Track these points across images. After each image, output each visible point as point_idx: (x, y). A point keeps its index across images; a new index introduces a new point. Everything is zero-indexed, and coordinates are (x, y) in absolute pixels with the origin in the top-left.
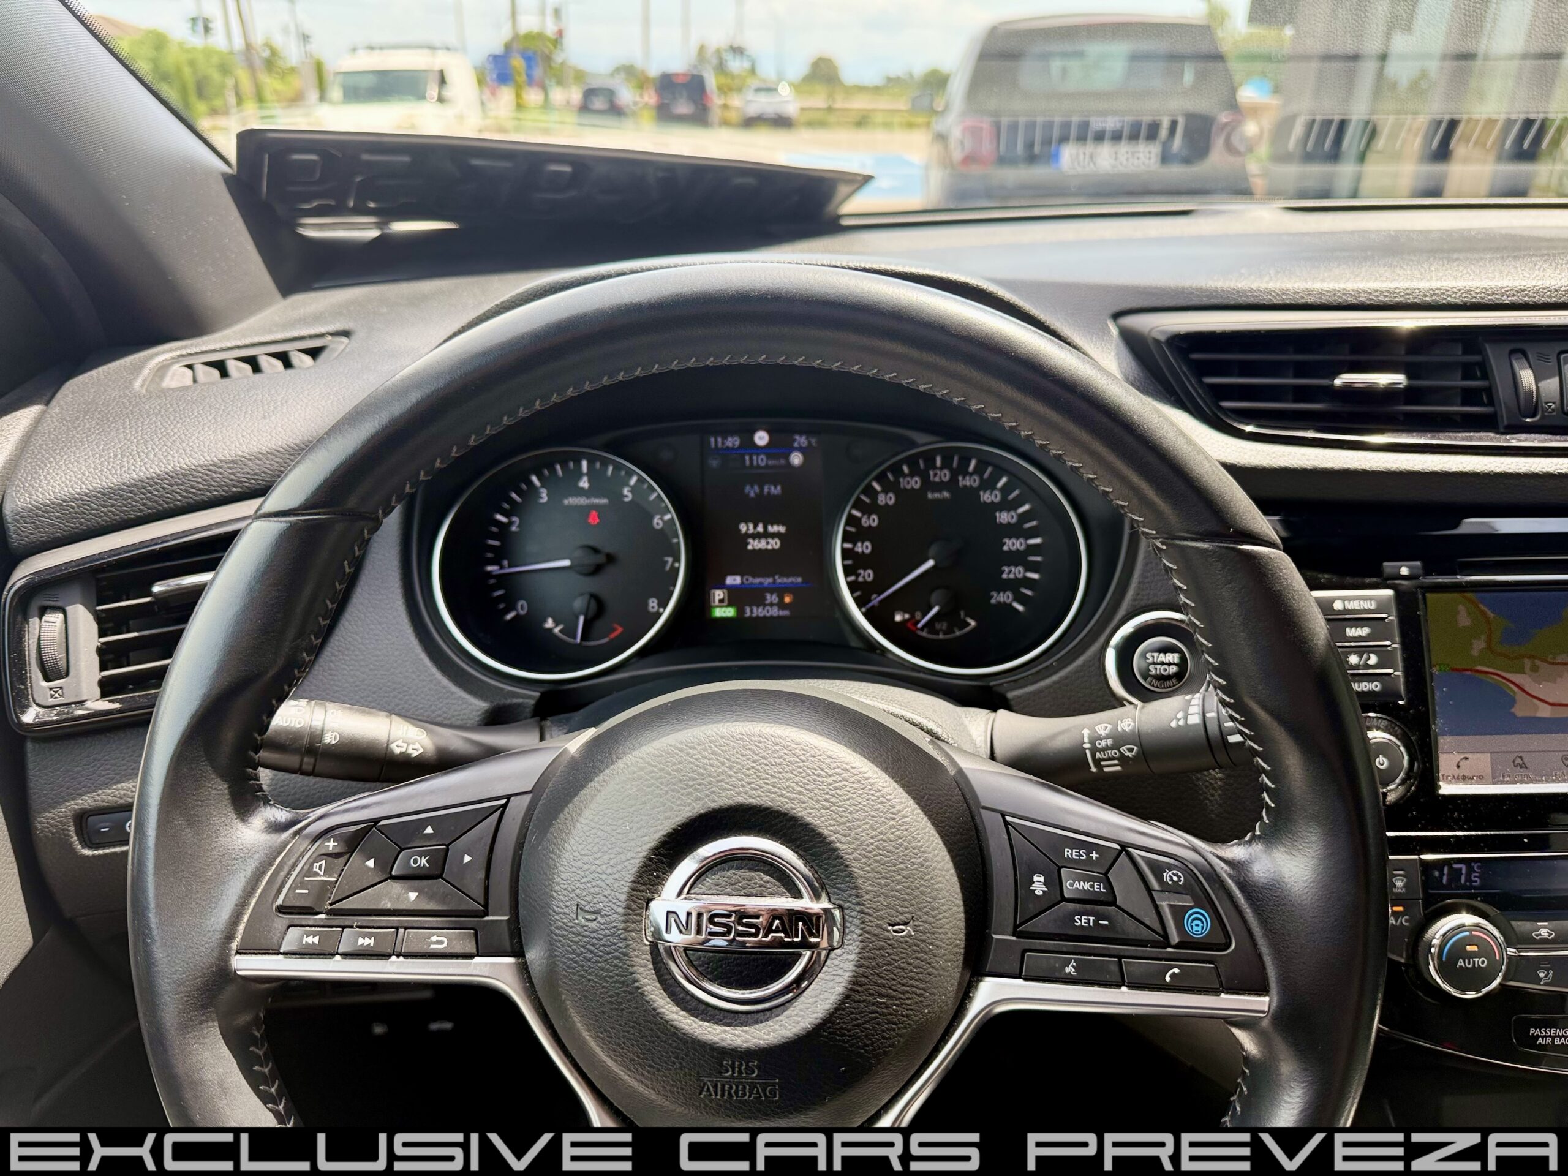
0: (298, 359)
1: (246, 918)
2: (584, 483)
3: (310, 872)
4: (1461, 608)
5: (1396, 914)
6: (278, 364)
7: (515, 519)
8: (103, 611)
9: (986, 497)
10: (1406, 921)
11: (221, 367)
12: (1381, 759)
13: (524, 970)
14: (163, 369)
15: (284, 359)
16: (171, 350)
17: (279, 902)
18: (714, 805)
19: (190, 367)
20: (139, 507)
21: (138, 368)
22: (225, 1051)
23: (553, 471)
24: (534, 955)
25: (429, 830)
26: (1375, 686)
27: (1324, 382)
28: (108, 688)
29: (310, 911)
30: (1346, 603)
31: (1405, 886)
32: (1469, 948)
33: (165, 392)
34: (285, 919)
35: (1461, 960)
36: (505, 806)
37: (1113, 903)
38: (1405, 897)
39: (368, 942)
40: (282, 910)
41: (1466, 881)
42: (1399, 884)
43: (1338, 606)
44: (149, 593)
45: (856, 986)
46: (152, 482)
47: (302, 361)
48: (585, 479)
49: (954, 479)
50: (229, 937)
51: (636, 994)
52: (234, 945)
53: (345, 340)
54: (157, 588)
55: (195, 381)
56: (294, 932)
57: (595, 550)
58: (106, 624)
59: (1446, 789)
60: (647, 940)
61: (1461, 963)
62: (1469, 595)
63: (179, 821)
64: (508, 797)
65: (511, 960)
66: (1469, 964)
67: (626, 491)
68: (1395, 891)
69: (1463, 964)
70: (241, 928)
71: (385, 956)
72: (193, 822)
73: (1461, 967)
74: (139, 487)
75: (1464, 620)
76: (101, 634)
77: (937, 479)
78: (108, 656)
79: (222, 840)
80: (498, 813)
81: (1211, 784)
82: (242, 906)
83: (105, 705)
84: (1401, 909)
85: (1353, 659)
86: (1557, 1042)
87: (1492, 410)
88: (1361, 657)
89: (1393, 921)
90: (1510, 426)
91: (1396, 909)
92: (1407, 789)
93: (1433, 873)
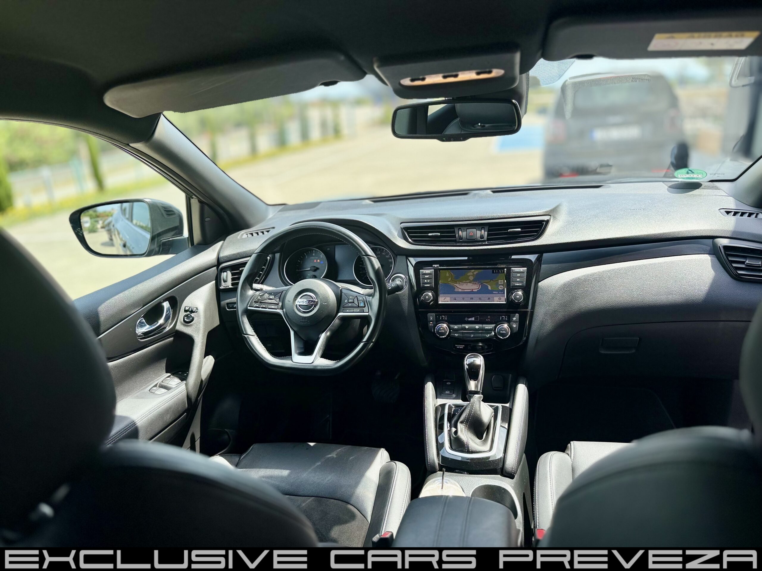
0: (265, 233)
1: (250, 303)
2: (314, 255)
3: (258, 298)
4: (447, 273)
6: (262, 234)
7: (301, 261)
8: (233, 273)
9: (387, 257)
10: (432, 326)
11: (252, 234)
12: (427, 297)
13: (283, 311)
14: (242, 235)
15: (263, 233)
16: (244, 231)
17: (254, 301)
18: (304, 288)
19: (247, 234)
20: (238, 256)
21: (238, 235)
22: (247, 319)
23: (308, 252)
24: (284, 310)
25: (273, 294)
26: (429, 285)
27: (427, 235)
28: (232, 284)
29: (257, 302)
30: (426, 272)
31: (432, 319)
32: (441, 329)
33: (243, 239)
34: (255, 303)
36: (282, 292)
37: (354, 303)
38: (432, 321)
39: (264, 306)
40: (254, 302)
41: (444, 318)
42: (431, 318)
43: (424, 272)
44: (239, 270)
45: (319, 309)
46: (241, 253)
47: (266, 233)
48: (314, 254)
49: (381, 253)
50: (248, 305)
51: (294, 310)
52: (248, 306)
53: (273, 229)
54: (240, 269)
55: (248, 237)
56: (255, 305)
57: (315, 267)
58: (233, 274)
59: (440, 303)
60: (295, 305)
61: (440, 331)
62: (449, 271)
63: (243, 290)
64: (283, 291)
65: (282, 310)
67: (321, 256)
70: (249, 304)
71: (266, 308)
72: (244, 291)
74: (238, 254)
75: (448, 275)
76: (232, 276)
77: (378, 253)
78: (233, 279)
79: (248, 293)
80: (281, 293)
82: (249, 301)
83: (232, 287)
84: (432, 323)
85: (426, 281)
86: (460, 347)
87: (455, 239)
88: (427, 280)
89: (430, 325)
90: (458, 242)
91: (431, 323)
92: (433, 302)
93: (438, 317)
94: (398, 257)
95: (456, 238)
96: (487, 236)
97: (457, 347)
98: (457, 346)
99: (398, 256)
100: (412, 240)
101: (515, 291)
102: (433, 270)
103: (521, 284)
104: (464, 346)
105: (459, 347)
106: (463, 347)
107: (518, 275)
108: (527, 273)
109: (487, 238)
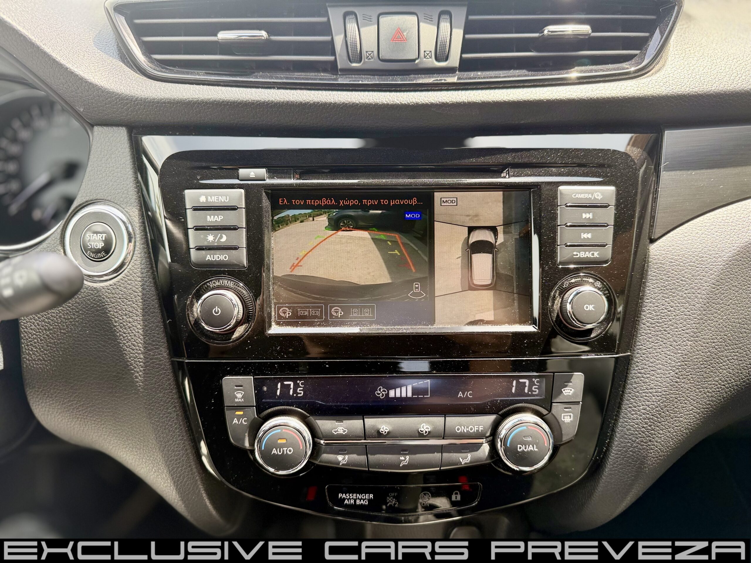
5: (239, 417)
10: (245, 421)
12: (217, 309)
26: (224, 258)
27: (211, 37)
30: (209, 198)
31: (242, 398)
32: (280, 440)
35: (274, 449)
38: (244, 405)
41: (293, 394)
42: (239, 395)
43: (203, 199)
61: (274, 451)
66: (280, 452)
68: (236, 400)
69: (276, 452)
73: (274, 454)
81: (124, 326)
84: (241, 413)
85: (211, 238)
86: (358, 502)
87: (332, 58)
88: (215, 237)
89: (235, 421)
90: (342, 70)
91: (237, 413)
92: (246, 331)
93: (265, 389)
94: (95, 133)
95: (333, 53)
96: (463, 51)
97: (346, 502)
98: (344, 499)
99: (96, 128)
100: (152, 60)
101: (573, 281)
102: (242, 191)
103: (596, 255)
104: (371, 496)
105: (352, 502)
106: (369, 500)
107: (584, 216)
108: (617, 206)
109: (461, 56)
